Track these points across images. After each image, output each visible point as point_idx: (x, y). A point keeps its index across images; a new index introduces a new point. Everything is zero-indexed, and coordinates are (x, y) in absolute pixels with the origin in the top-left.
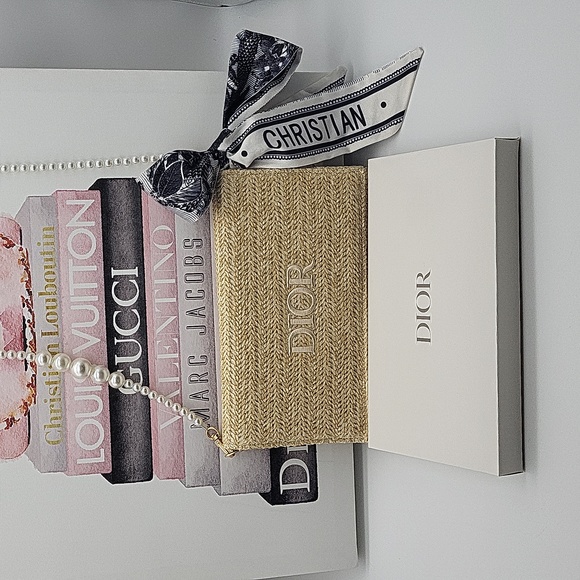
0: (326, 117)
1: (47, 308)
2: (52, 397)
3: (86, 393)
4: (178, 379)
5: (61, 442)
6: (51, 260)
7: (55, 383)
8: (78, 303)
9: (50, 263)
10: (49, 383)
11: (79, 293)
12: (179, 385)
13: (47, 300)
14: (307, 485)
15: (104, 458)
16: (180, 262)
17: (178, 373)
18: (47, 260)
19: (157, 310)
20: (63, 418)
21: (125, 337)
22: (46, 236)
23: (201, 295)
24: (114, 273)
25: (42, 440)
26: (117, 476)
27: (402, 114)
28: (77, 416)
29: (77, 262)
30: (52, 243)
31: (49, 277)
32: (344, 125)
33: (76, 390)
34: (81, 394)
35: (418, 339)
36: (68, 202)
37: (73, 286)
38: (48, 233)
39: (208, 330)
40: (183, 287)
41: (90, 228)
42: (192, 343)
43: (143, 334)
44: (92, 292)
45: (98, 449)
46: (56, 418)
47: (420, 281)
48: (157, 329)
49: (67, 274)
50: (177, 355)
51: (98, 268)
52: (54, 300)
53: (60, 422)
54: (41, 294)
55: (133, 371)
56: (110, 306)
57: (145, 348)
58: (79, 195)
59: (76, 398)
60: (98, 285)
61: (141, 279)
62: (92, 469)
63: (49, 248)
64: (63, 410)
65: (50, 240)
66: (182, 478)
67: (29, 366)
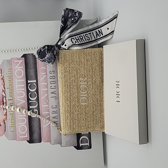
0: (91, 33)
1: (10, 92)
2: (12, 118)
3: (21, 117)
4: (48, 113)
5: (15, 131)
6: (10, 78)
7: (12, 114)
8: (19, 91)
9: (10, 79)
10: (11, 114)
11: (19, 88)
12: (49, 114)
13: (10, 90)
14: (88, 144)
15: (27, 136)
16: (48, 78)
17: (49, 111)
18: (9, 78)
19: (42, 92)
20: (15, 124)
21: (33, 100)
22: (9, 71)
23: (55, 87)
24: (29, 81)
25: (9, 131)
26: (31, 141)
27: (113, 31)
28: (19, 124)
29: (18, 79)
30: (11, 73)
31: (10, 83)
32: (97, 35)
33: (19, 116)
34: (20, 117)
35: (117, 101)
36: (15, 61)
37: (17, 86)
38: (9, 70)
39: (57, 98)
40: (49, 85)
41: (22, 69)
42: (52, 102)
43: (38, 99)
44: (23, 87)
45: (25, 133)
46: (13, 124)
47: (117, 83)
48: (42, 98)
49: (15, 82)
50: (48, 106)
51: (24, 80)
52: (12, 90)
53: (14, 125)
54: (8, 88)
55: (35, 110)
56: (28, 91)
57: (39, 104)
58: (18, 59)
59: (19, 118)
60: (24, 85)
61: (37, 83)
62: (24, 139)
63: (10, 75)
64: (15, 122)
65: (10, 73)
66: (50, 142)
67: (5, 109)
